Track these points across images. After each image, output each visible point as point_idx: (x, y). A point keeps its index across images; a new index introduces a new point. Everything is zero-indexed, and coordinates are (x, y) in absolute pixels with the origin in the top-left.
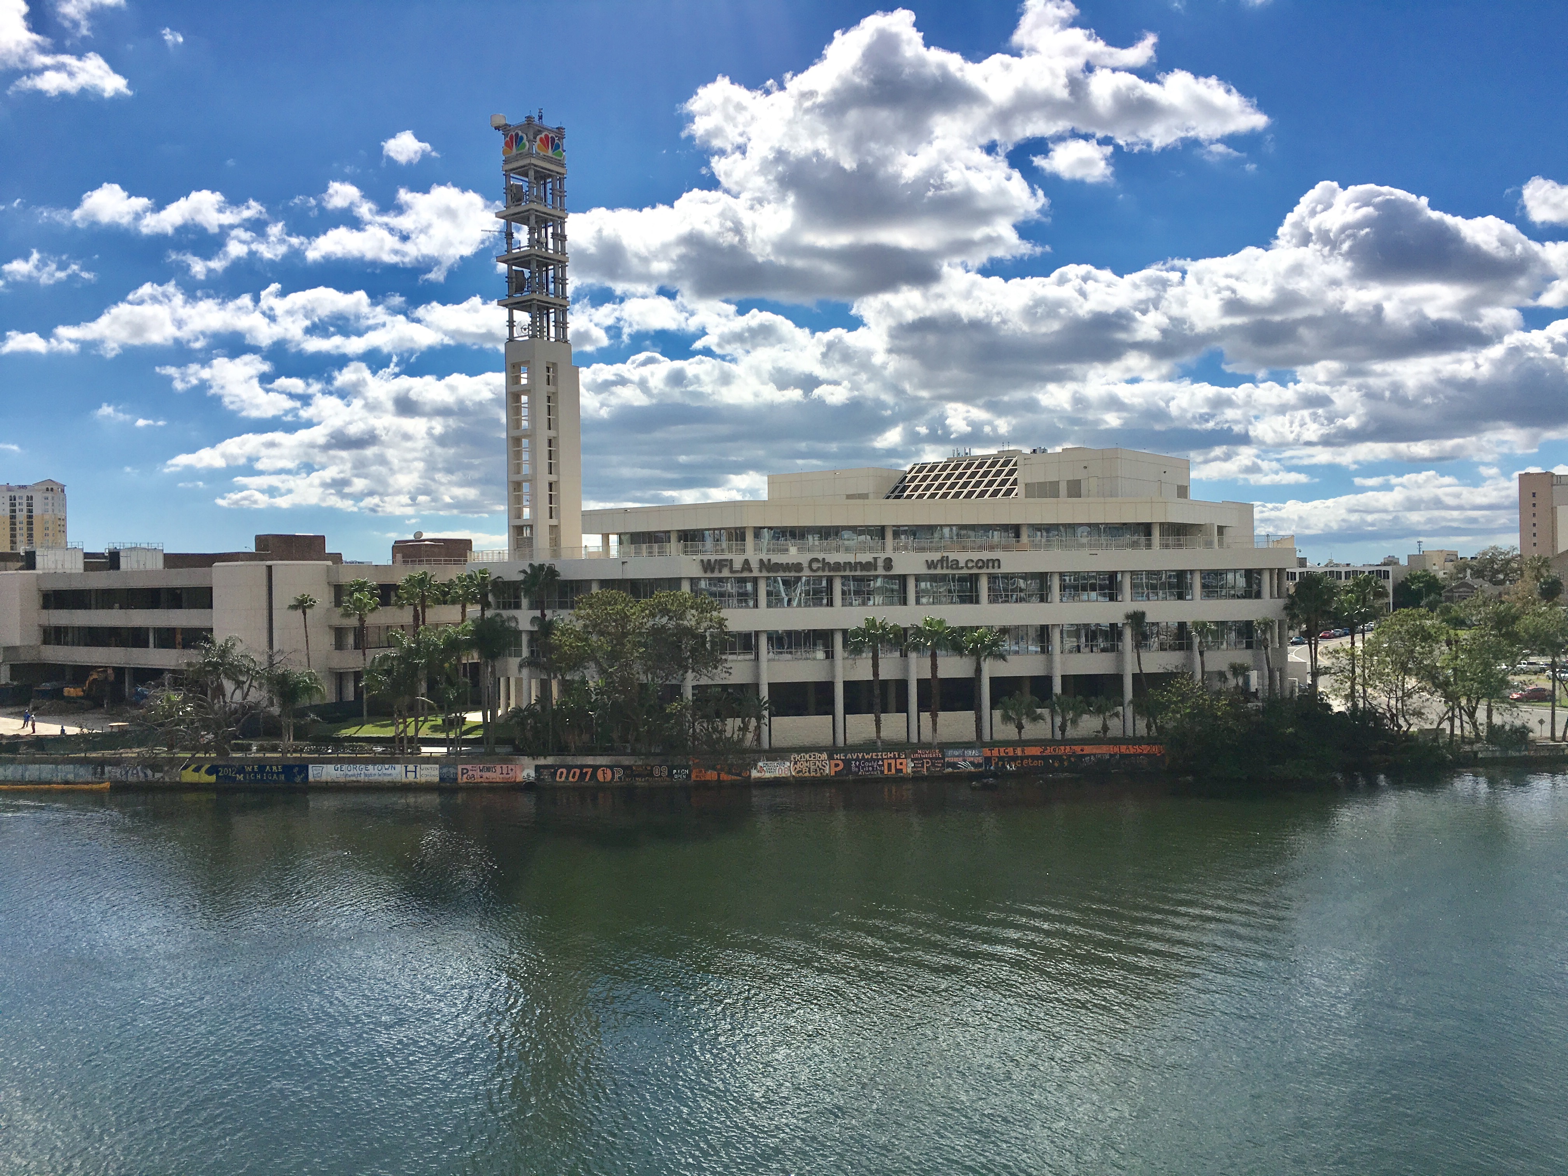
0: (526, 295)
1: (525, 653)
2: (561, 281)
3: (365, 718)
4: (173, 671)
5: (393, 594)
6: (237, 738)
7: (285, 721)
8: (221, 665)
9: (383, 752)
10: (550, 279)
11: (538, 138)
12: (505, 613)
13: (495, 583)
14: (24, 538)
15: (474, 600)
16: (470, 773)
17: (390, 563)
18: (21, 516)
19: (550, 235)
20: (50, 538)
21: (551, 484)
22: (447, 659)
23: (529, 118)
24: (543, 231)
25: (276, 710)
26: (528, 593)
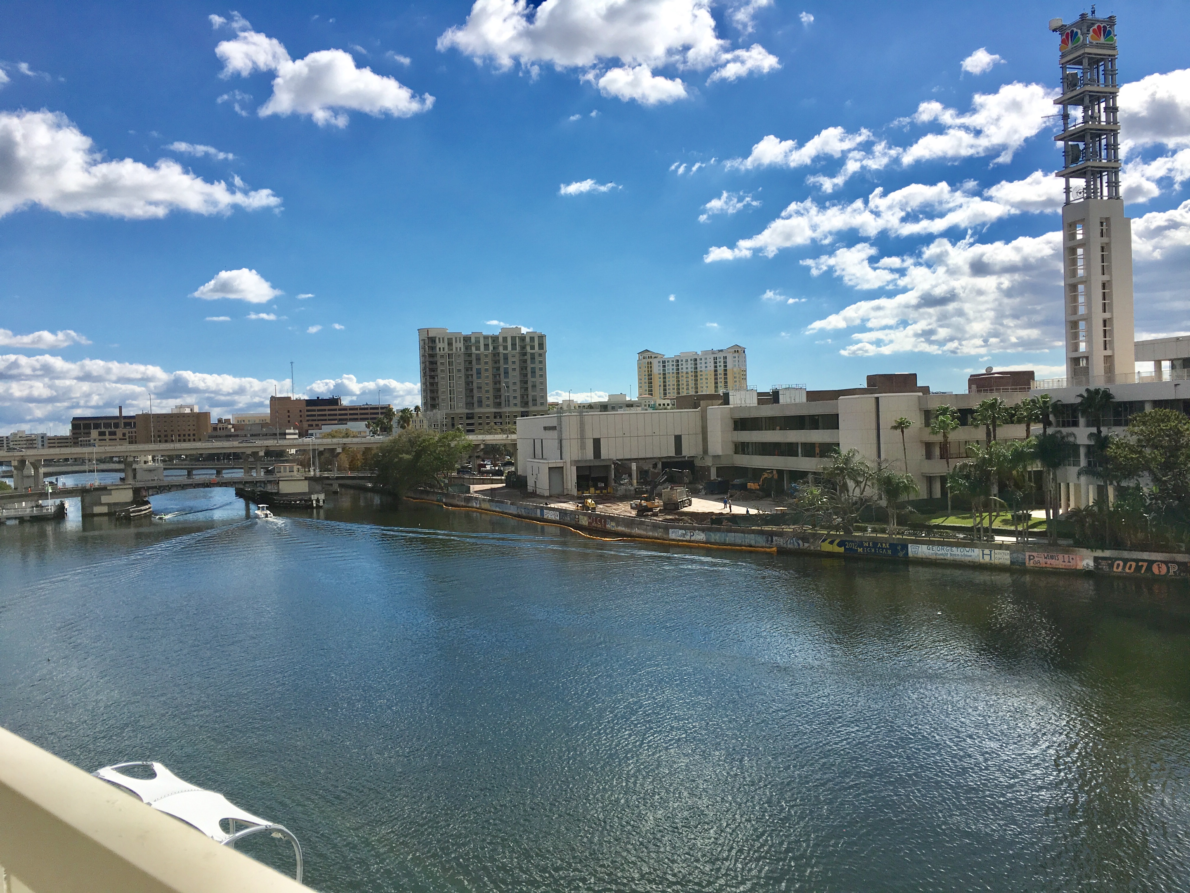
0: (1081, 164)
1: (1083, 462)
2: (1113, 147)
3: (949, 511)
4: (814, 473)
5: (969, 416)
6: (857, 522)
7: (890, 511)
8: (845, 469)
9: (964, 538)
10: (1103, 147)
11: (1091, 30)
12: (1065, 430)
13: (1055, 406)
14: (722, 384)
15: (1037, 420)
16: (1036, 559)
17: (967, 392)
18: (721, 370)
19: (1102, 110)
20: (737, 383)
21: (1105, 322)
22: (1014, 467)
23: (1083, 16)
24: (1096, 107)
25: (884, 503)
26: (1084, 413)
